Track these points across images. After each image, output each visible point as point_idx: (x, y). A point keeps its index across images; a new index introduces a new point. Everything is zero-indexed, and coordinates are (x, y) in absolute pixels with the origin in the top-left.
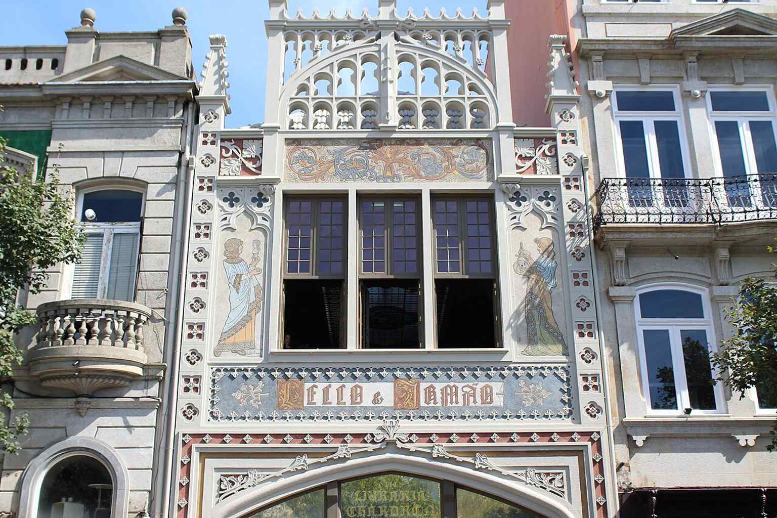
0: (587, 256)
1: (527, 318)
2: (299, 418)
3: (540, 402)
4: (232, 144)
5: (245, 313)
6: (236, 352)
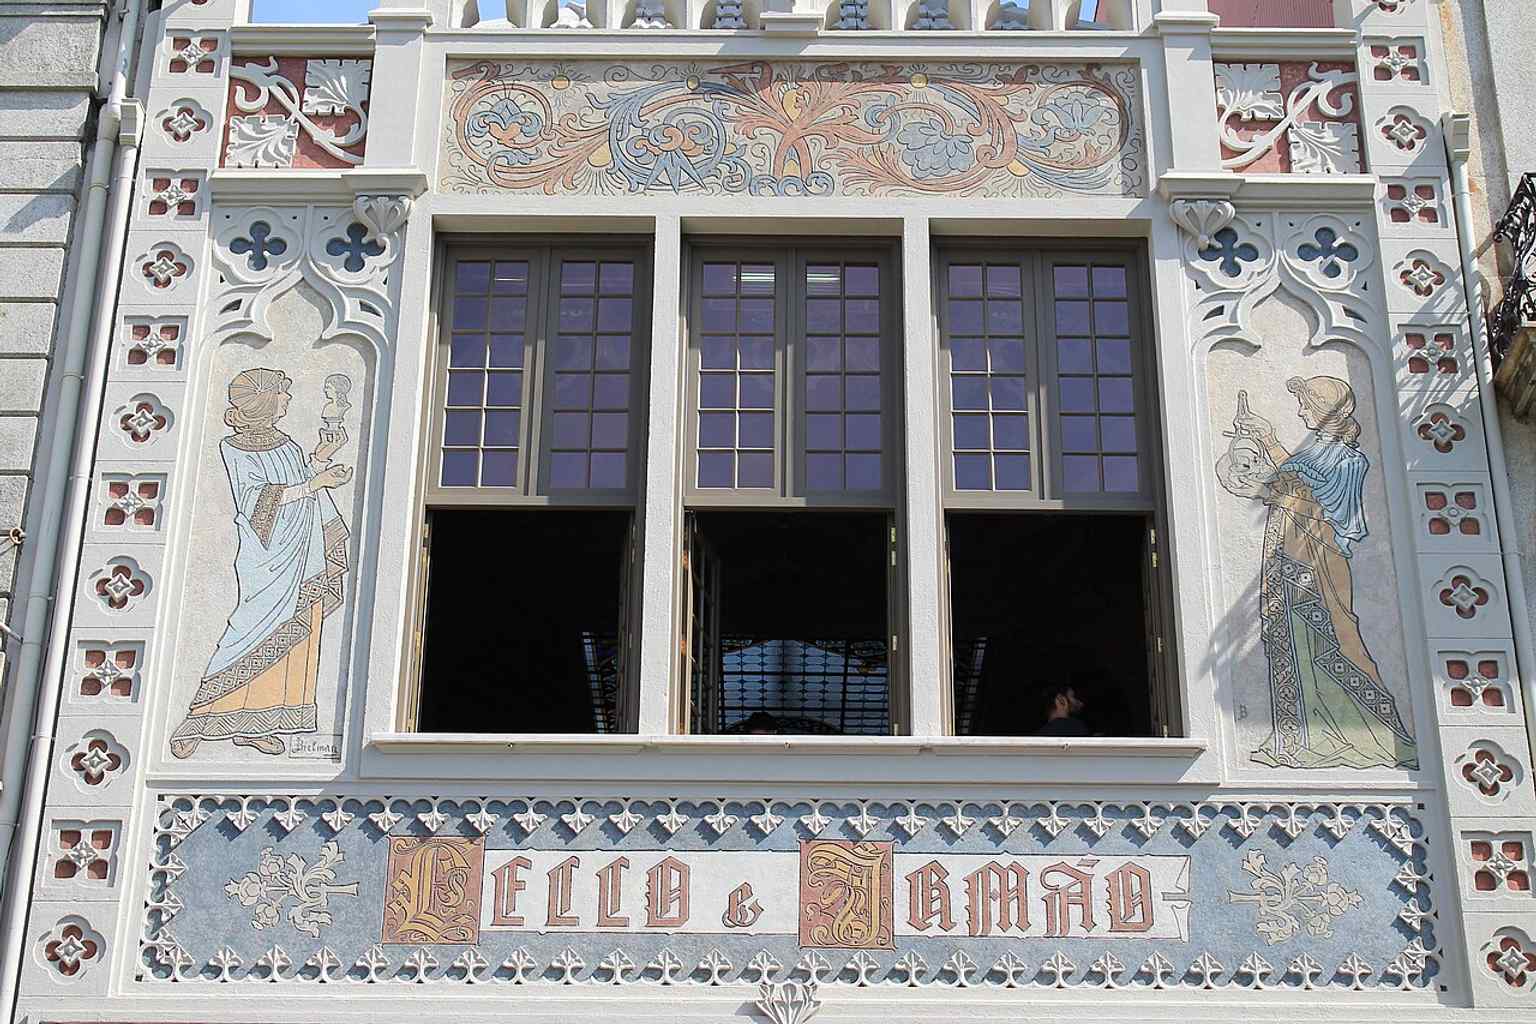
0: (1473, 432)
1: (1266, 639)
2: (460, 972)
3: (1320, 925)
4: (268, 70)
5: (288, 613)
6: (250, 743)
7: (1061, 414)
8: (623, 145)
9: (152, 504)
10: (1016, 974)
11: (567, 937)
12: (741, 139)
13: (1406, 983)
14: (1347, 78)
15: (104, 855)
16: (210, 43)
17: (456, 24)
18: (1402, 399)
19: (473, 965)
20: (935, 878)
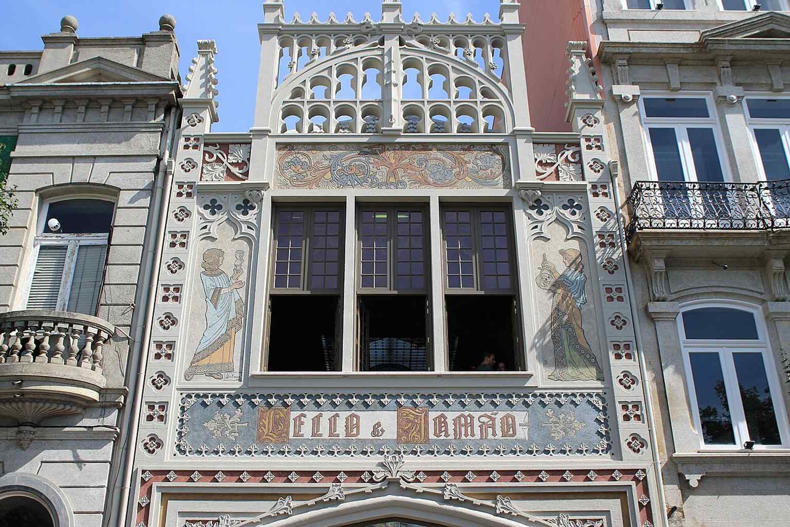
0: (621, 268)
1: (553, 337)
2: (283, 453)
3: (572, 434)
4: (216, 148)
5: (224, 331)
6: (211, 375)
7: (483, 262)
8: (335, 172)
9: (178, 294)
10: (470, 452)
11: (318, 441)
12: (375, 170)
13: (600, 453)
14: (577, 149)
15: (163, 413)
16: (197, 139)
17: (279, 133)
18: (597, 256)
19: (287, 450)
20: (443, 419)
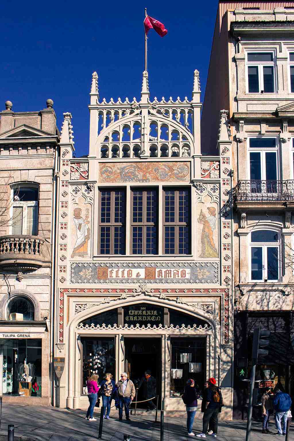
0: (230, 215)
3: (205, 276)
4: (75, 165)
5: (83, 240)
6: (80, 256)
8: (122, 175)
9: (66, 226)
10: (170, 282)
11: (118, 279)
12: (138, 174)
13: (214, 283)
14: (219, 163)
15: (65, 269)
16: (67, 161)
17: (100, 158)
18: (222, 210)
19: (108, 282)
20: (161, 271)
